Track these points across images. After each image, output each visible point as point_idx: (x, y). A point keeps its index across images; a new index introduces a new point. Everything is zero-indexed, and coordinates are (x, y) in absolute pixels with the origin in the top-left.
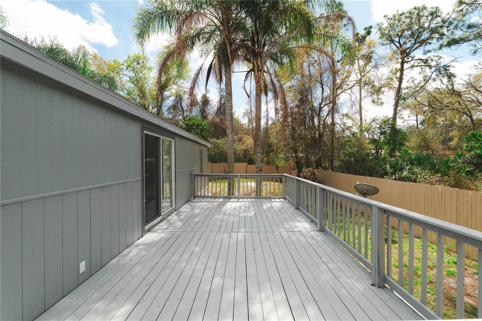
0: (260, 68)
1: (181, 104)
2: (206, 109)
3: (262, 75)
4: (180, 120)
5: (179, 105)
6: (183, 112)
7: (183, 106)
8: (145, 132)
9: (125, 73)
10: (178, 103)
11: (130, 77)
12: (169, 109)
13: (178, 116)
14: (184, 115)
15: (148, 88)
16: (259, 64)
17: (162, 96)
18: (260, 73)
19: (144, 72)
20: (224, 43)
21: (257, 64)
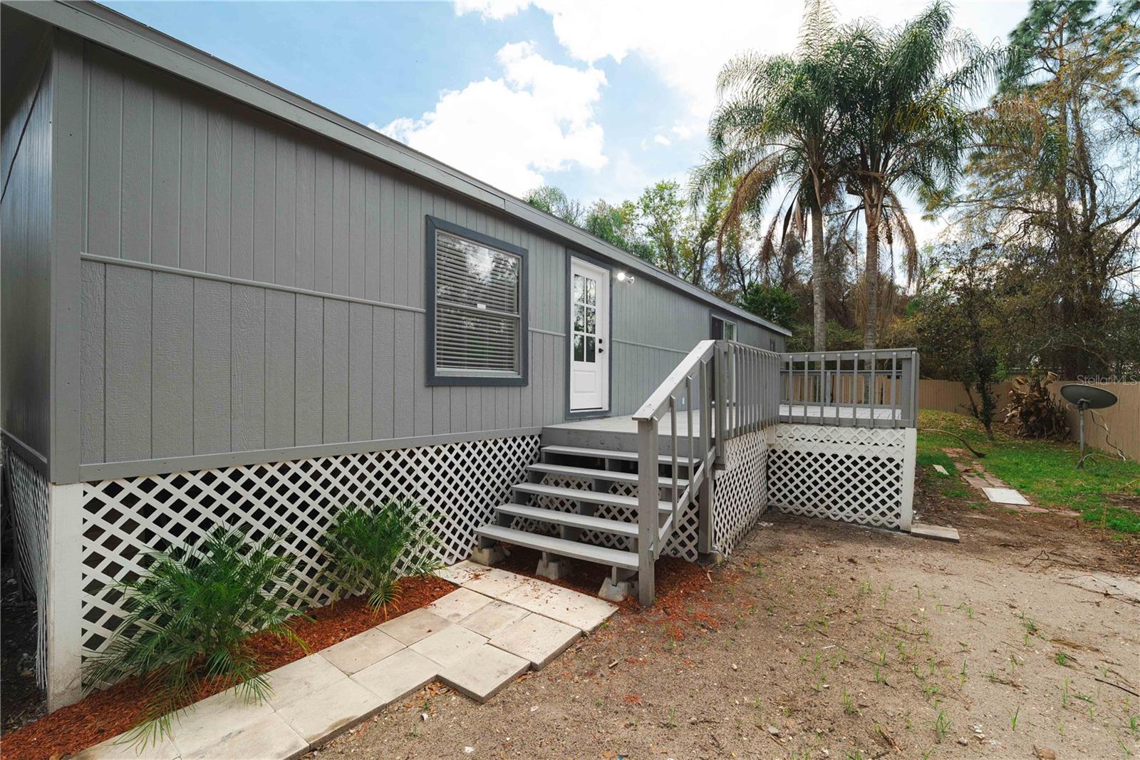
0: (875, 202)
1: (738, 259)
2: (794, 264)
3: (879, 213)
4: (736, 292)
5: (734, 262)
6: (742, 274)
7: (743, 263)
8: (713, 315)
9: (642, 221)
10: (731, 259)
11: (648, 227)
12: (714, 272)
13: (732, 284)
14: (744, 282)
15: (676, 239)
16: (873, 195)
17: (702, 251)
18: (874, 209)
19: (670, 212)
20: (811, 176)
21: (870, 196)
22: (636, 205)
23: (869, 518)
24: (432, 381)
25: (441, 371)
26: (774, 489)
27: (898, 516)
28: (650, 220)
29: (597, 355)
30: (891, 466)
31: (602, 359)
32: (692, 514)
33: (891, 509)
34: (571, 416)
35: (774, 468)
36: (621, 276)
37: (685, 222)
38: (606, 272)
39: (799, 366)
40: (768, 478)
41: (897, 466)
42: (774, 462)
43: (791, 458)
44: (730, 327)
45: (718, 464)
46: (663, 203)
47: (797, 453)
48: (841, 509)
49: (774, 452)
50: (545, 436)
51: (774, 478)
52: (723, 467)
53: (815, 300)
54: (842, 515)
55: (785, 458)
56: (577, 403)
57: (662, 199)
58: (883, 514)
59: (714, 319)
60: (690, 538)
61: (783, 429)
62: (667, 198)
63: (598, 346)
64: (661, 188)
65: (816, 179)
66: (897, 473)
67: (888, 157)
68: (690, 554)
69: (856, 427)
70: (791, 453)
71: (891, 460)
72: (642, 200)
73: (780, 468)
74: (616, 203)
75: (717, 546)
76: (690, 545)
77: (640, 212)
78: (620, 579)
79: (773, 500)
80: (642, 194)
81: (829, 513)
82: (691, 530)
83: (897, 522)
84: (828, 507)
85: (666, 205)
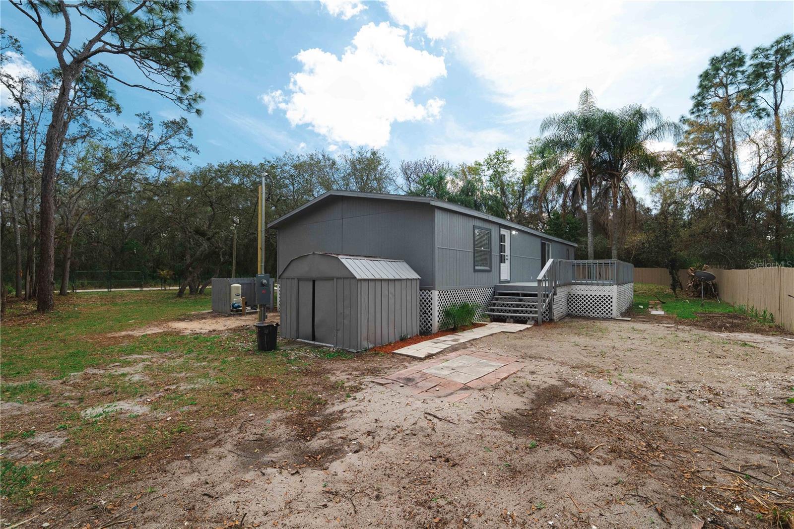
8: (542, 241)
9: (486, 173)
11: (489, 176)
15: (506, 182)
19: (503, 167)
21: (614, 183)
22: (483, 164)
23: (602, 315)
24: (475, 271)
25: (477, 268)
26: (570, 308)
27: (611, 314)
28: (491, 172)
29: (506, 261)
30: (609, 298)
31: (508, 262)
32: (547, 308)
33: (609, 312)
34: (500, 282)
35: (570, 300)
36: (514, 232)
37: (512, 173)
38: (509, 231)
39: (578, 265)
40: (568, 304)
41: (611, 298)
42: (570, 299)
43: (576, 297)
44: (548, 245)
45: (555, 294)
46: (499, 162)
47: (578, 295)
48: (593, 313)
49: (570, 295)
50: (495, 288)
51: (570, 304)
52: (556, 295)
53: (589, 231)
54: (594, 315)
55: (574, 297)
56: (502, 278)
57: (498, 159)
58: (607, 314)
59: (542, 243)
60: (547, 315)
61: (573, 287)
62: (501, 159)
63: (506, 258)
64: (498, 153)
65: (588, 174)
66: (611, 300)
67: (623, 164)
68: (547, 319)
69: (598, 285)
70: (576, 295)
71: (609, 296)
72: (486, 160)
73: (572, 300)
74: (471, 163)
75: (555, 318)
76: (547, 317)
77: (485, 168)
78: (532, 320)
79: (570, 311)
80: (486, 157)
81: (589, 315)
82: (547, 313)
83: (611, 316)
84: (589, 313)
85: (500, 163)
